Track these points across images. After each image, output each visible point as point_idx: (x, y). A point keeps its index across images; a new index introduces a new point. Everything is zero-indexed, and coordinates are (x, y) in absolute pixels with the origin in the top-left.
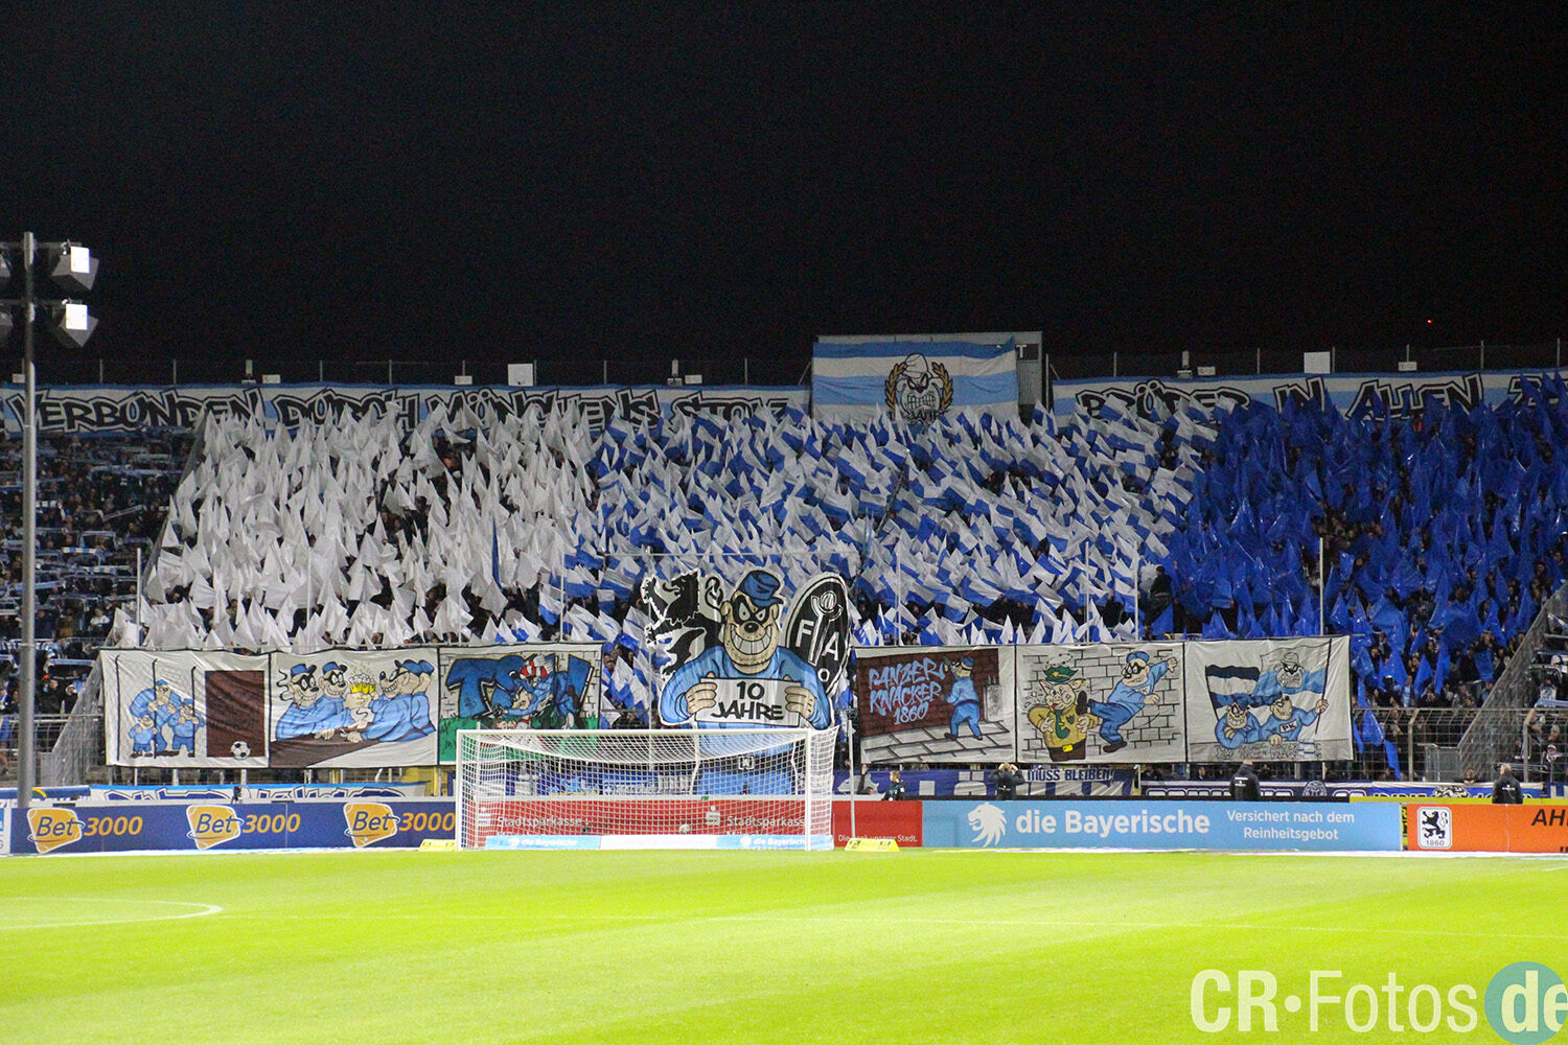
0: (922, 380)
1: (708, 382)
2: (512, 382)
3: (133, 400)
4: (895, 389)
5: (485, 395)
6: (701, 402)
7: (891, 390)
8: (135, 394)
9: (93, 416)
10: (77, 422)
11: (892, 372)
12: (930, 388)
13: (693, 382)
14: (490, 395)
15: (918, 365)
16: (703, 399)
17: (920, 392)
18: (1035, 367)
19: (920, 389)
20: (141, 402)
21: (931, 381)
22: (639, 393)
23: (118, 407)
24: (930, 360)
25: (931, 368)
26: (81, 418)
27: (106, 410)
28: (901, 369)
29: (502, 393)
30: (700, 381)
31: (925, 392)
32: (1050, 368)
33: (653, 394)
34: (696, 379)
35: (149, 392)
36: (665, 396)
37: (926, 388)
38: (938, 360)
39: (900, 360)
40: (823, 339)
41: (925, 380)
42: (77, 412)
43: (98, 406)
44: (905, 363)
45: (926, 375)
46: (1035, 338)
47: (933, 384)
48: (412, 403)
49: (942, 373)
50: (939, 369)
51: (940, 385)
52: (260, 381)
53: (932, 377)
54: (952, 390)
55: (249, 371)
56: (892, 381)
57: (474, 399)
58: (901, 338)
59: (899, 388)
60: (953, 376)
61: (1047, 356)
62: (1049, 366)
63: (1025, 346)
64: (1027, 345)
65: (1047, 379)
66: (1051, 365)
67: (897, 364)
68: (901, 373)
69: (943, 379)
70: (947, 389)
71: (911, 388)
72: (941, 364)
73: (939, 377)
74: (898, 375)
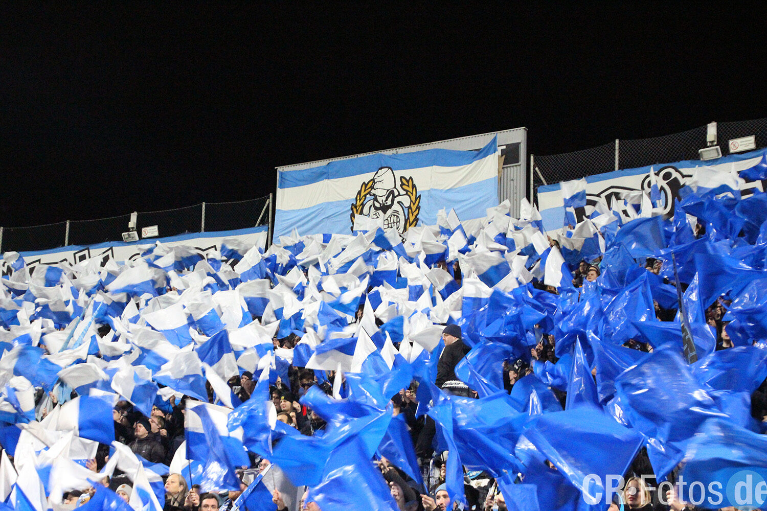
0: (387, 199)
4: (361, 213)
7: (358, 214)
11: (359, 193)
12: (396, 207)
13: (150, 235)
15: (386, 180)
17: (385, 212)
18: (517, 172)
21: (396, 200)
24: (399, 173)
25: (399, 183)
28: (369, 186)
30: (157, 233)
31: (389, 212)
32: (535, 172)
37: (390, 207)
38: (407, 174)
39: (367, 177)
41: (390, 198)
44: (373, 180)
45: (392, 192)
46: (517, 136)
47: (399, 202)
49: (410, 189)
50: (407, 183)
51: (407, 204)
53: (399, 195)
54: (418, 208)
56: (359, 203)
59: (366, 211)
60: (421, 192)
61: (532, 157)
62: (534, 169)
63: (504, 147)
64: (507, 145)
65: (532, 187)
66: (537, 169)
67: (364, 183)
68: (369, 193)
69: (411, 195)
70: (414, 208)
71: (376, 208)
72: (411, 178)
73: (407, 194)
74: (365, 196)
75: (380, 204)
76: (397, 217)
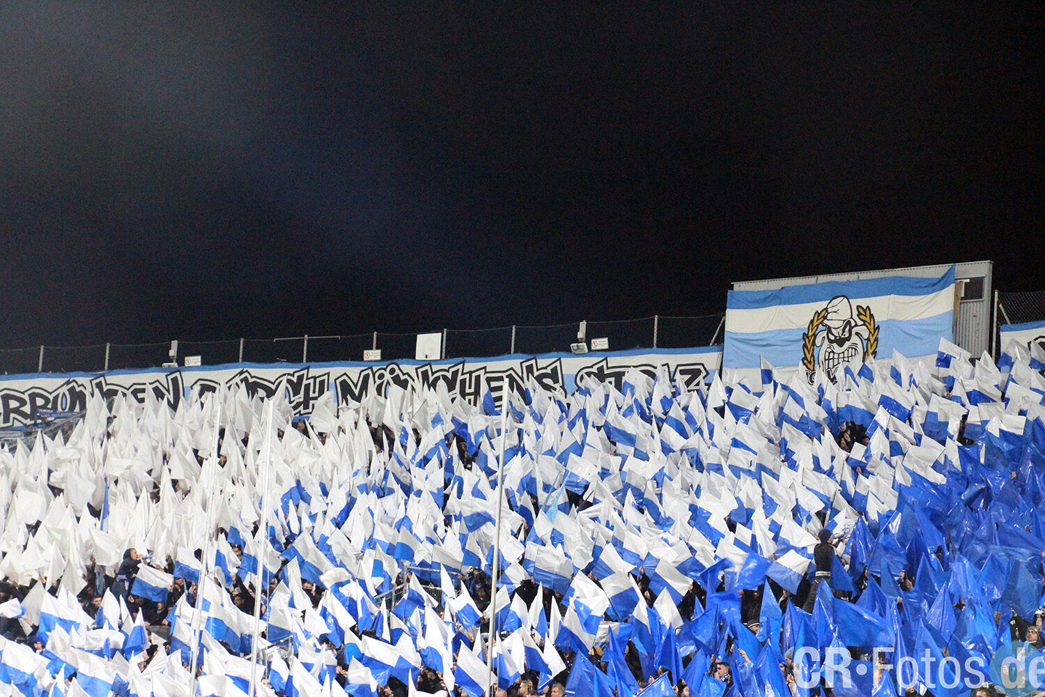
0: (844, 331)
1: (614, 347)
2: (419, 355)
3: (65, 389)
4: (814, 344)
5: (392, 371)
6: (606, 372)
7: (809, 346)
8: (68, 383)
9: (27, 409)
10: (12, 415)
11: (812, 322)
12: (855, 339)
13: (599, 347)
14: (398, 372)
15: (841, 311)
16: (608, 368)
17: (841, 345)
18: (981, 309)
19: (841, 342)
20: (72, 390)
21: (854, 331)
22: (544, 362)
23: (51, 397)
24: (855, 303)
25: (855, 313)
26: (16, 411)
27: (40, 402)
28: (822, 316)
29: (408, 368)
30: (606, 346)
31: (847, 344)
32: (999, 309)
33: (558, 364)
34: (601, 343)
35: (81, 380)
36: (570, 365)
38: (864, 302)
39: (820, 306)
40: (740, 287)
41: (847, 329)
42: (13, 404)
43: (33, 397)
44: (826, 309)
45: (849, 323)
46: (981, 269)
47: (857, 334)
48: (322, 383)
49: (868, 319)
50: (864, 312)
51: (865, 335)
52: (181, 362)
53: (856, 325)
54: (876, 339)
55: (172, 353)
56: (810, 334)
57: (381, 377)
58: (823, 279)
59: (818, 342)
60: (878, 322)
61: (996, 293)
62: (998, 306)
63: (968, 281)
64: (971, 279)
65: (995, 324)
66: (1001, 305)
67: (817, 312)
68: (822, 323)
69: (869, 326)
70: (872, 339)
71: (831, 341)
72: (868, 307)
73: (864, 325)
74: (817, 326)
75: (836, 337)
76: (855, 349)
